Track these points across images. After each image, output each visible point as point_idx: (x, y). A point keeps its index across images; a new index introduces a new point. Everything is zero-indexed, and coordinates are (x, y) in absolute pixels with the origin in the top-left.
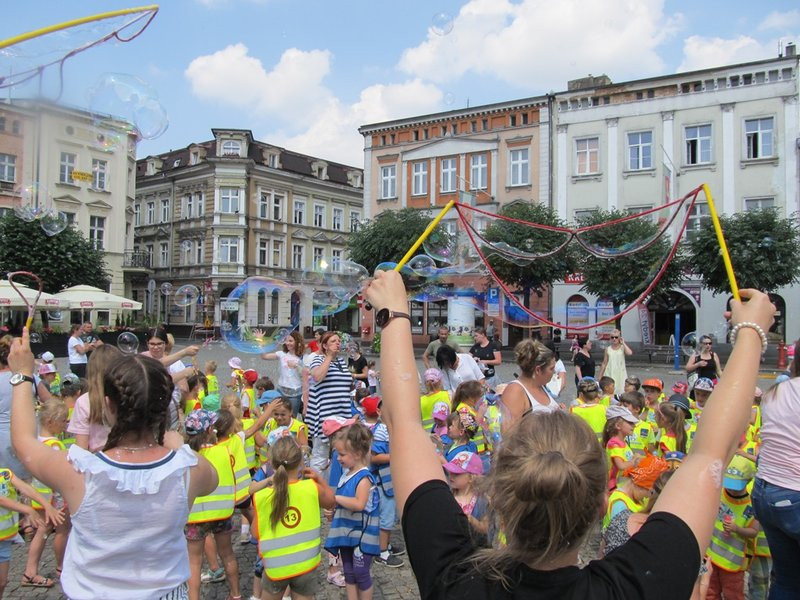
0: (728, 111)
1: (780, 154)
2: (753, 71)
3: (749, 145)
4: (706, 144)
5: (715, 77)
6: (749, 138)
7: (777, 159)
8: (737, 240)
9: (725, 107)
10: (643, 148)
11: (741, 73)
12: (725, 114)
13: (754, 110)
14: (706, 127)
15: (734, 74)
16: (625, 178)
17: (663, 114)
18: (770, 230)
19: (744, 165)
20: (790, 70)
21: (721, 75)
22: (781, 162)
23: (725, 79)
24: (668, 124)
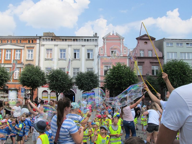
0: (83, 47)
1: (94, 58)
2: (89, 39)
3: (88, 55)
4: (78, 54)
5: (81, 38)
6: (88, 54)
7: (94, 59)
8: (86, 78)
9: (83, 46)
10: (63, 53)
11: (86, 38)
12: (83, 48)
13: (89, 47)
14: (78, 50)
15: (85, 39)
16: (59, 60)
17: (69, 45)
18: (93, 76)
19: (87, 60)
20: (97, 39)
21: (82, 38)
22: (94, 60)
23: (83, 39)
24: (70, 48)
